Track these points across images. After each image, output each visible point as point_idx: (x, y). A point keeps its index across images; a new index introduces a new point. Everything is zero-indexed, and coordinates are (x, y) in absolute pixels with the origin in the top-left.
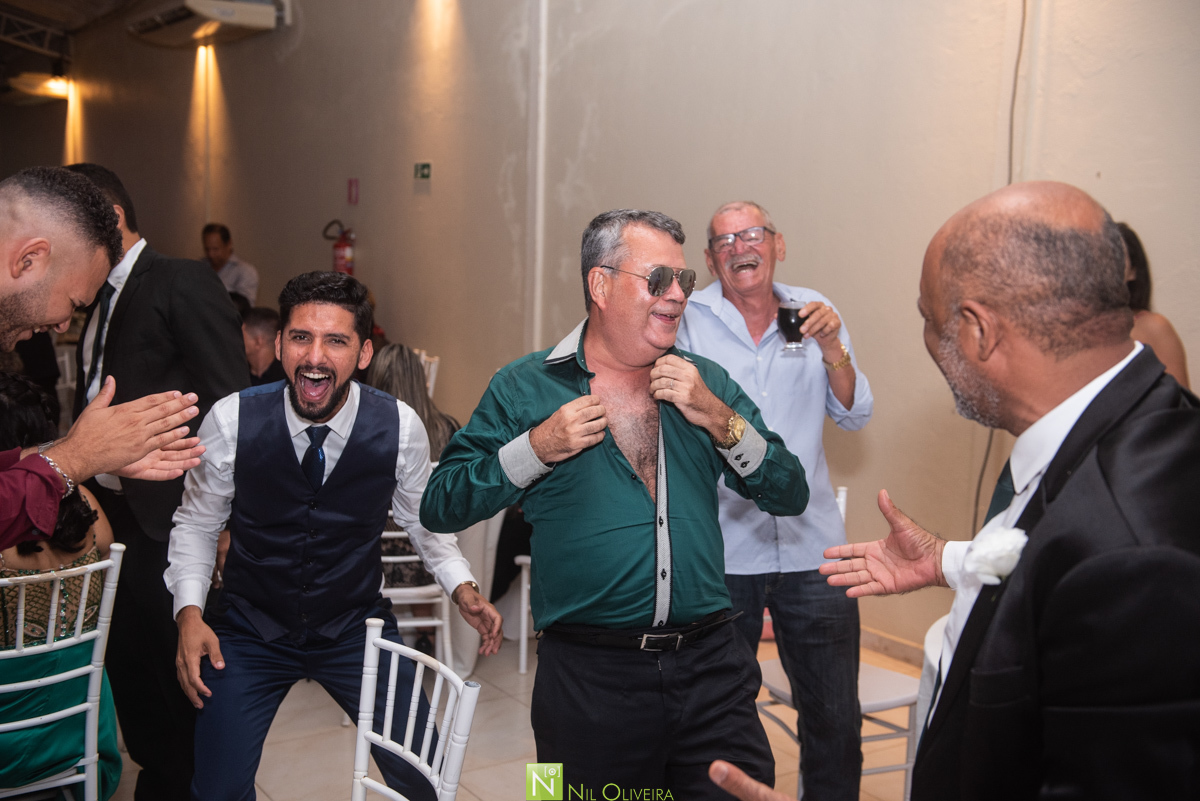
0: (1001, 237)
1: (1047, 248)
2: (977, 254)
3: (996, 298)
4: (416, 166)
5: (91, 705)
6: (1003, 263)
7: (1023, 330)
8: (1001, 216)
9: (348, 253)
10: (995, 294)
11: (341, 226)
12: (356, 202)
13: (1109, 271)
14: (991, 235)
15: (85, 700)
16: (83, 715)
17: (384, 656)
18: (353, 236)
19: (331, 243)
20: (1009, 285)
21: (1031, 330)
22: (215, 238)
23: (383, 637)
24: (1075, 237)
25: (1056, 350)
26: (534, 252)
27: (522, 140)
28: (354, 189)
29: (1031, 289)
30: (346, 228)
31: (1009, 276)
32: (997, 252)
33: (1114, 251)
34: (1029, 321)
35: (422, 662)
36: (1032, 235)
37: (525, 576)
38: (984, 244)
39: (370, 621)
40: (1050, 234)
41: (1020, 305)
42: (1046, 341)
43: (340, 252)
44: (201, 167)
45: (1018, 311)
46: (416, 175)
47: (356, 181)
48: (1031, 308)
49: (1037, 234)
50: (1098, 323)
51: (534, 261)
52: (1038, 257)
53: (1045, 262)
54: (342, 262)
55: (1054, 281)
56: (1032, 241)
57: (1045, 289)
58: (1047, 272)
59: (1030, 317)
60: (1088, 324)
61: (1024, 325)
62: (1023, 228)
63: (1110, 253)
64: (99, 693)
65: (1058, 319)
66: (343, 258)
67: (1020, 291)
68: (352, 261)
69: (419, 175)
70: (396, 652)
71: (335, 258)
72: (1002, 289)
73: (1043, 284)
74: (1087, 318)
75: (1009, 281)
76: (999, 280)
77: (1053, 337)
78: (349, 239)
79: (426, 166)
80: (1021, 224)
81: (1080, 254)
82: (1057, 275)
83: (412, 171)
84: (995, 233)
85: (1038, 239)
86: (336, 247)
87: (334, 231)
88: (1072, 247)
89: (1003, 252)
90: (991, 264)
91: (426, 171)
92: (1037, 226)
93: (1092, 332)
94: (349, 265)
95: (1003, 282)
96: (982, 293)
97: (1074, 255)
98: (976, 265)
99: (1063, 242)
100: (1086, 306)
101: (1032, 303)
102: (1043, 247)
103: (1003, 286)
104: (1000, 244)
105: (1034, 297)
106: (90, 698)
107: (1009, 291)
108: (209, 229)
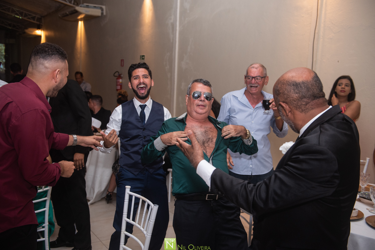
0: (284, 86)
1: (296, 87)
2: (280, 90)
3: (286, 101)
4: (141, 56)
5: (47, 209)
6: (286, 92)
7: (294, 108)
8: (284, 80)
9: (121, 81)
10: (286, 100)
11: (119, 73)
12: (123, 66)
13: (315, 90)
14: (282, 85)
15: (45, 207)
16: (44, 212)
17: (131, 196)
18: (122, 76)
19: (116, 78)
20: (288, 98)
21: (296, 108)
22: (79, 76)
23: (130, 191)
24: (303, 83)
25: (304, 111)
26: (174, 81)
27: (171, 49)
28: (122, 62)
29: (294, 98)
30: (120, 73)
31: (288, 95)
32: (284, 89)
33: (316, 84)
34: (295, 106)
35: (141, 199)
36: (292, 84)
37: (170, 174)
38: (281, 88)
39: (126, 187)
40: (296, 84)
41: (292, 102)
42: (301, 110)
43: (118, 80)
44: (79, 55)
45: (292, 104)
46: (140, 59)
47: (123, 60)
48: (295, 102)
49: (293, 84)
50: (313, 103)
51: (174, 83)
52: (294, 90)
53: (296, 90)
54: (119, 83)
55: (299, 95)
56: (292, 86)
57: (297, 97)
58: (297, 93)
59: (295, 105)
60: (310, 104)
61: (294, 107)
62: (290, 83)
63: (315, 85)
64: (49, 206)
65: (302, 104)
66: (119, 82)
67: (292, 99)
68: (122, 83)
69: (141, 59)
70: (134, 195)
71: (117, 82)
72: (287, 99)
73: (296, 96)
74: (309, 103)
75: (288, 97)
76: (286, 96)
77: (302, 109)
78: (121, 77)
79: (143, 56)
80: (289, 82)
81: (305, 87)
82: (299, 93)
83: (139, 57)
84: (283, 85)
85: (293, 85)
86: (117, 79)
87: (117, 74)
88: (303, 86)
89: (285, 89)
90: (283, 92)
91: (143, 57)
92: (293, 82)
93: (312, 105)
94: (121, 84)
95: (287, 97)
96: (283, 100)
97: (303, 88)
98: (280, 93)
99: (300, 85)
100: (309, 100)
101: (295, 101)
102: (295, 87)
103: (287, 98)
104: (285, 87)
105: (295, 100)
106: (46, 207)
107: (289, 99)
108: (77, 73)
